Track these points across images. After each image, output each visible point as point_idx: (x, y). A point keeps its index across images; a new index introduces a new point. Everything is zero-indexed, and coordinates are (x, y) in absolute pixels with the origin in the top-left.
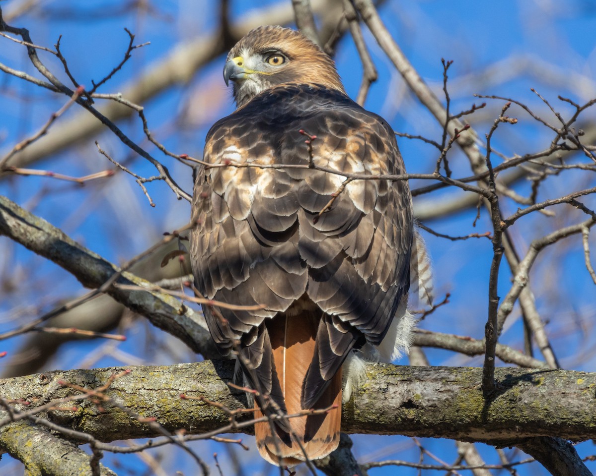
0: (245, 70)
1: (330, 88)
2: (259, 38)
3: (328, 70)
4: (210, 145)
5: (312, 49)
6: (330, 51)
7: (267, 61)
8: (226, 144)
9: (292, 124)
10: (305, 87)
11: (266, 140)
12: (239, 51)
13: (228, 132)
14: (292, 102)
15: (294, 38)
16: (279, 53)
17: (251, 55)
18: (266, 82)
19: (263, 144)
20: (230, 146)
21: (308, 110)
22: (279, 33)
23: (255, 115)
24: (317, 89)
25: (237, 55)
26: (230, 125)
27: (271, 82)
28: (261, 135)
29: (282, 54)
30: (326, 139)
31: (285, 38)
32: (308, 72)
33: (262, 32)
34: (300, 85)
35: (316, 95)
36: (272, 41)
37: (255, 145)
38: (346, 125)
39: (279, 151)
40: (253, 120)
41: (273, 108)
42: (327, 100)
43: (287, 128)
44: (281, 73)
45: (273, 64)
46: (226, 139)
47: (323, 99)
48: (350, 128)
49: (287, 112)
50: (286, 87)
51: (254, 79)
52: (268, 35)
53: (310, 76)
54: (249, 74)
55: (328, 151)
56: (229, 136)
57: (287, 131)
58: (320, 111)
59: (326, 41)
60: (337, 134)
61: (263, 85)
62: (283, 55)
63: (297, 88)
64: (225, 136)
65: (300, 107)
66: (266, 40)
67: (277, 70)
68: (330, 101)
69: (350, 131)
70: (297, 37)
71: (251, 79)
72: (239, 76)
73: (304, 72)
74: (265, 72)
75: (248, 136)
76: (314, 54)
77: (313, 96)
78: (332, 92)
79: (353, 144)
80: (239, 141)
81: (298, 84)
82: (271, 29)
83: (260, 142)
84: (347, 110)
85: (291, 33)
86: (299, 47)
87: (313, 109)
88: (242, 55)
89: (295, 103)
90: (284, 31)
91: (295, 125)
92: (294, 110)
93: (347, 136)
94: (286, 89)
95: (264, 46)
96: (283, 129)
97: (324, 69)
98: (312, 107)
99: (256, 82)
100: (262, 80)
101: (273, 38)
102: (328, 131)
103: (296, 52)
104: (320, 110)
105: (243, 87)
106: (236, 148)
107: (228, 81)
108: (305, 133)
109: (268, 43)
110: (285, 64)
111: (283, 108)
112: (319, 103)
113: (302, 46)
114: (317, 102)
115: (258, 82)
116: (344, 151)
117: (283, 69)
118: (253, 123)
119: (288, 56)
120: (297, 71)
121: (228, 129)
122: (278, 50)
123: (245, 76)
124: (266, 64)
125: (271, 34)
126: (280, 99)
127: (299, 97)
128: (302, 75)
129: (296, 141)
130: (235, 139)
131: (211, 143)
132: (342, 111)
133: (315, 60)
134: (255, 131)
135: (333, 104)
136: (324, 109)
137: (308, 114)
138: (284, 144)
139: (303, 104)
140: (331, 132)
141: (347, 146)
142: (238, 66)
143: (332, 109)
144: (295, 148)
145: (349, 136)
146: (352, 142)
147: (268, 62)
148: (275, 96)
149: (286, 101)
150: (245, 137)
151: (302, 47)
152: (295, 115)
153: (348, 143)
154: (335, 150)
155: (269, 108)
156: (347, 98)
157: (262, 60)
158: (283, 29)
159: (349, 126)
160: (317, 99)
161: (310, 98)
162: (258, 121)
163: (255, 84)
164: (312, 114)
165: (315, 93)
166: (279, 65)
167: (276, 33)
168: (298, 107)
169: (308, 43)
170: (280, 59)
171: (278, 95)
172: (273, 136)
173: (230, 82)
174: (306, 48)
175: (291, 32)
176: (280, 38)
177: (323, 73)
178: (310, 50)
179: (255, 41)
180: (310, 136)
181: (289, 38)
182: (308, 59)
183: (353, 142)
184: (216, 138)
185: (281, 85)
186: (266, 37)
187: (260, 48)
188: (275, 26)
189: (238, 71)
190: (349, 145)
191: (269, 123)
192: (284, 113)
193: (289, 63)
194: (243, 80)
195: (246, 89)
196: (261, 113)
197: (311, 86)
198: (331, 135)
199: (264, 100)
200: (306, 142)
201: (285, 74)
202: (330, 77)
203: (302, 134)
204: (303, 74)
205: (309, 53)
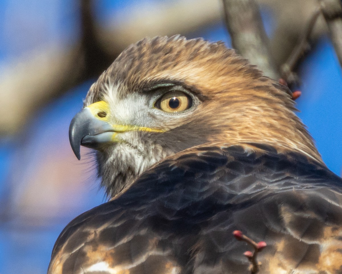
0: (112, 126)
1: (286, 150)
2: (137, 63)
3: (275, 114)
4: (58, 262)
5: (244, 77)
6: (292, 77)
7: (157, 105)
8: (88, 259)
9: (215, 217)
10: (236, 150)
11: (164, 250)
12: (100, 90)
13: (91, 237)
14: (215, 179)
15: (207, 58)
16: (180, 88)
17: (122, 97)
18: (153, 147)
19: (159, 256)
20: (95, 262)
21: (246, 191)
22: (178, 49)
23: (144, 204)
24: (260, 153)
25: (98, 98)
26: (97, 223)
27: (164, 147)
28: (155, 239)
29: (185, 90)
30: (280, 245)
31: (191, 59)
32: (234, 121)
33: (145, 49)
34: (225, 149)
35: (261, 165)
36: (163, 66)
37: (143, 259)
38: (319, 218)
39: (189, 268)
40: (140, 213)
41: (179, 192)
42: (282, 172)
43: (206, 225)
44: (182, 127)
45: (169, 110)
46: (88, 250)
47: (274, 172)
48: (327, 224)
49: (205, 197)
50: (199, 153)
51: (130, 141)
52: (155, 56)
53: (237, 128)
54: (121, 132)
55: (284, 268)
56: (95, 244)
57: (205, 232)
58: (270, 192)
59: (284, 59)
60: (302, 236)
61: (148, 152)
62: (188, 92)
63: (221, 154)
64: (86, 244)
65: (232, 187)
66: (152, 66)
67: (175, 122)
68: (288, 175)
69: (327, 230)
70: (215, 56)
71: (126, 142)
72: (101, 137)
73: (226, 123)
74: (152, 127)
75: (129, 242)
76: (248, 87)
77: (254, 166)
78: (290, 157)
79: (333, 255)
80: (113, 252)
81: (222, 147)
82: (162, 42)
83: (152, 252)
84: (322, 189)
85: (203, 49)
86: (218, 75)
87: (255, 189)
88: (106, 97)
89: (221, 179)
90: (187, 45)
91: (222, 220)
92: (219, 193)
93: (322, 239)
94: (201, 157)
95: (148, 78)
96: (197, 229)
97: (266, 113)
98: (254, 186)
99: (136, 147)
100: (146, 142)
101: (165, 61)
102: (285, 229)
103: (212, 85)
104: (269, 190)
105: (111, 158)
106: (108, 265)
107: (79, 148)
108: (245, 237)
109: (155, 71)
110: (193, 109)
111: (198, 190)
112: (266, 179)
113: (223, 72)
114: (263, 177)
115: (139, 148)
116: (315, 268)
117: (188, 119)
118: (140, 219)
119: (197, 93)
120: (214, 122)
121: (92, 231)
122: (176, 83)
123: (114, 136)
124: (156, 112)
125: (161, 53)
126: (190, 174)
127: (227, 170)
128: (222, 129)
129: (222, 249)
130: (105, 249)
131: (61, 259)
132: (312, 192)
133: (250, 97)
134: (143, 232)
135: (295, 180)
136: (277, 188)
137: (247, 199)
138: (199, 257)
139: (237, 181)
140: (291, 232)
141: (321, 258)
142: (99, 118)
143: (293, 189)
144: (221, 262)
145: (325, 239)
146: (331, 250)
147: (160, 108)
148: (180, 170)
149: (204, 177)
150: (124, 244)
151: (224, 75)
152: (220, 202)
153: (323, 254)
154: (297, 267)
155: (170, 191)
156: (319, 168)
157: (148, 104)
158: (185, 41)
159: (326, 220)
160: (262, 171)
161: (249, 170)
162: (151, 214)
163: (133, 151)
164: (255, 198)
165: (258, 161)
166: (180, 113)
167: (171, 50)
168: (225, 186)
169: (235, 66)
170: (183, 100)
171: (187, 168)
172: (177, 241)
173: (83, 150)
174: (232, 76)
175: (202, 46)
176: (179, 59)
177: (264, 120)
178: (239, 79)
179: (130, 67)
180: (254, 243)
181: (198, 57)
182: (236, 97)
183: (334, 251)
184: (70, 248)
185: (189, 151)
186: (150, 61)
187: (139, 81)
188: (171, 36)
189: (98, 129)
190: (325, 257)
191: (169, 218)
192: (201, 199)
193: (199, 108)
194: (110, 145)
195: (118, 161)
196: (154, 200)
197: (248, 149)
198: (290, 238)
199: (159, 178)
200: (247, 253)
201: (189, 129)
202: (279, 127)
203: (238, 238)
204: (225, 126)
205: (238, 85)
